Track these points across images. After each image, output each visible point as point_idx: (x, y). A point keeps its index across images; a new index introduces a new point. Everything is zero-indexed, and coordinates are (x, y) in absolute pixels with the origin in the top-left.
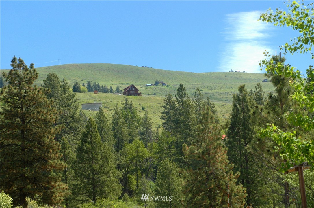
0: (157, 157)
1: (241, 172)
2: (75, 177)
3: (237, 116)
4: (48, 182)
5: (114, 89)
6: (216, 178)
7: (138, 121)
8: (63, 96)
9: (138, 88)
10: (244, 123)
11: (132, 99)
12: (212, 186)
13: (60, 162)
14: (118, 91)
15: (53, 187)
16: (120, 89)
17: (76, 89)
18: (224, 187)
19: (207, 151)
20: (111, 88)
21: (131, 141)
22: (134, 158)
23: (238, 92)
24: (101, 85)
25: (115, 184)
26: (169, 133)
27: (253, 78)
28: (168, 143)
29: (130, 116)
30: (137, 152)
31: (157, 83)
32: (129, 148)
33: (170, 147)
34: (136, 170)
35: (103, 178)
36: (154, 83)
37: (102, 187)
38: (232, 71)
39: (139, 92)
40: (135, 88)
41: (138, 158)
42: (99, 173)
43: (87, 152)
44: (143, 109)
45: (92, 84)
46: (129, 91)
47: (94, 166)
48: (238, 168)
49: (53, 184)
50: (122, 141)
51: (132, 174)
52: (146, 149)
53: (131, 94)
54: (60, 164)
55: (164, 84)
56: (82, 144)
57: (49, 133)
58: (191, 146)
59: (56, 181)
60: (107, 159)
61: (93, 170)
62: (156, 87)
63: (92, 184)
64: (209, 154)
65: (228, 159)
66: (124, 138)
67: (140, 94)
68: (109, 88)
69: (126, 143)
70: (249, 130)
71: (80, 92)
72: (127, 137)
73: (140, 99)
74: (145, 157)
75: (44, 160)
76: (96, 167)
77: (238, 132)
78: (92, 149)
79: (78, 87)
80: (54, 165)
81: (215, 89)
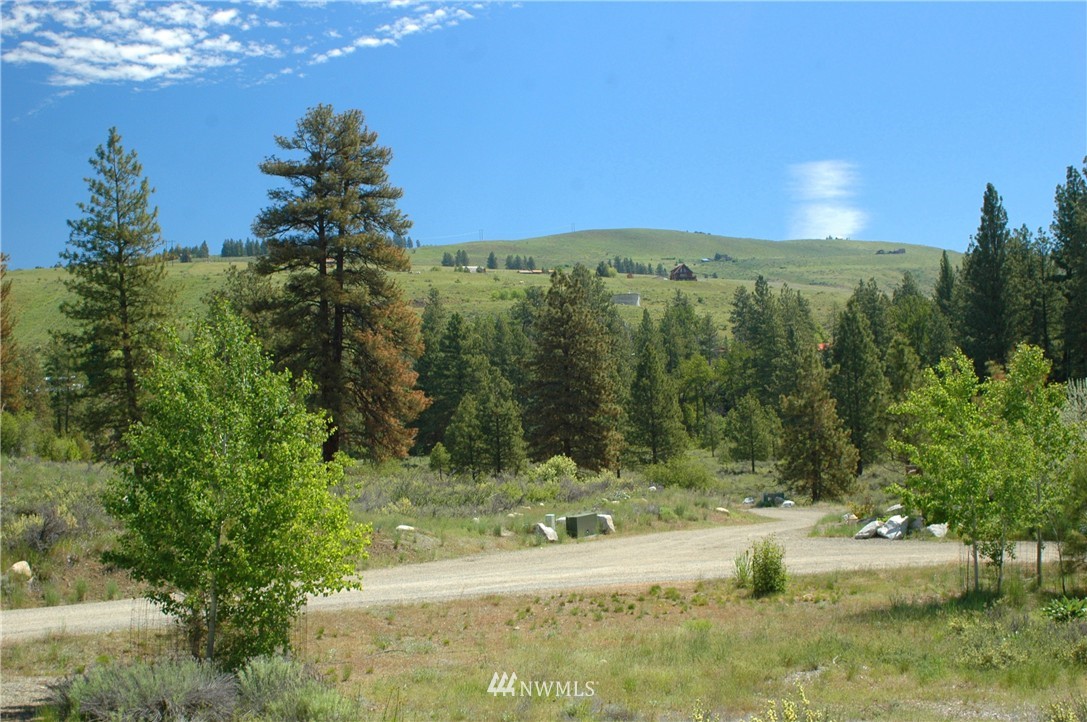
0: (726, 378)
1: (850, 416)
2: (629, 422)
3: (844, 340)
4: (599, 432)
5: (655, 267)
6: (821, 437)
7: (696, 323)
8: (596, 297)
9: (690, 266)
10: (854, 350)
11: (685, 287)
12: (817, 448)
13: (614, 407)
14: (661, 272)
15: (605, 438)
16: (664, 267)
17: (602, 272)
18: (832, 449)
19: (810, 404)
20: (650, 266)
21: (688, 357)
22: (693, 380)
23: (846, 309)
24: (635, 262)
25: (682, 431)
26: (744, 345)
27: (861, 247)
28: (741, 359)
29: (684, 315)
30: (698, 372)
31: (718, 257)
32: (685, 366)
33: (745, 367)
34: (695, 398)
35: (667, 424)
36: (713, 258)
37: (666, 436)
38: (830, 238)
39: (693, 275)
40: (687, 268)
41: (699, 380)
42: (661, 416)
43: (644, 390)
44: (700, 301)
45: (622, 261)
46: (678, 274)
47: (655, 408)
48: (846, 411)
49: (605, 433)
50: (675, 355)
51: (691, 403)
52: (709, 368)
53: (681, 279)
54: (615, 409)
55: (728, 259)
56: (638, 380)
57: (600, 368)
58: (789, 397)
59: (608, 430)
60: (671, 398)
61: (652, 414)
62: (717, 263)
63: (651, 431)
64: (812, 407)
65: (837, 414)
66: (679, 352)
67: (694, 278)
68: (647, 265)
69: (681, 359)
70: (861, 359)
71: (607, 276)
72: (682, 350)
73: (695, 286)
74: (709, 380)
75: (594, 404)
76: (657, 409)
77: (846, 362)
78: (651, 387)
79: (605, 269)
80: (607, 409)
81: (805, 265)
